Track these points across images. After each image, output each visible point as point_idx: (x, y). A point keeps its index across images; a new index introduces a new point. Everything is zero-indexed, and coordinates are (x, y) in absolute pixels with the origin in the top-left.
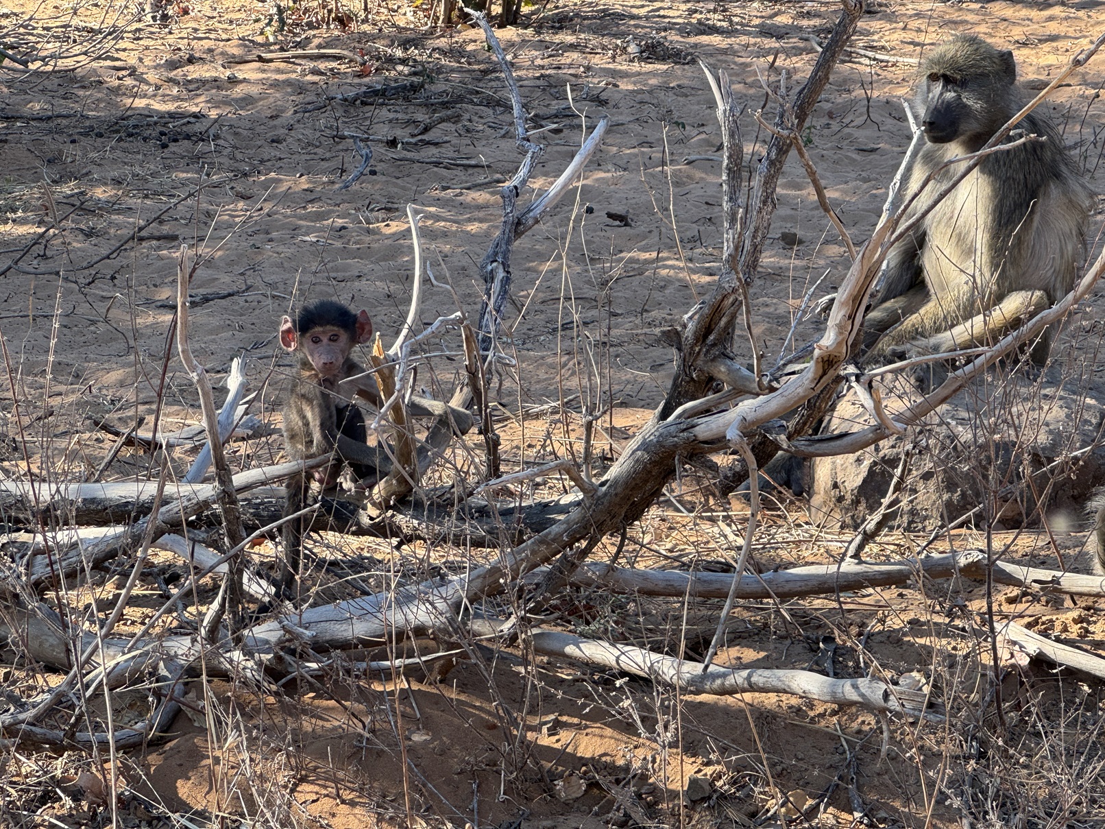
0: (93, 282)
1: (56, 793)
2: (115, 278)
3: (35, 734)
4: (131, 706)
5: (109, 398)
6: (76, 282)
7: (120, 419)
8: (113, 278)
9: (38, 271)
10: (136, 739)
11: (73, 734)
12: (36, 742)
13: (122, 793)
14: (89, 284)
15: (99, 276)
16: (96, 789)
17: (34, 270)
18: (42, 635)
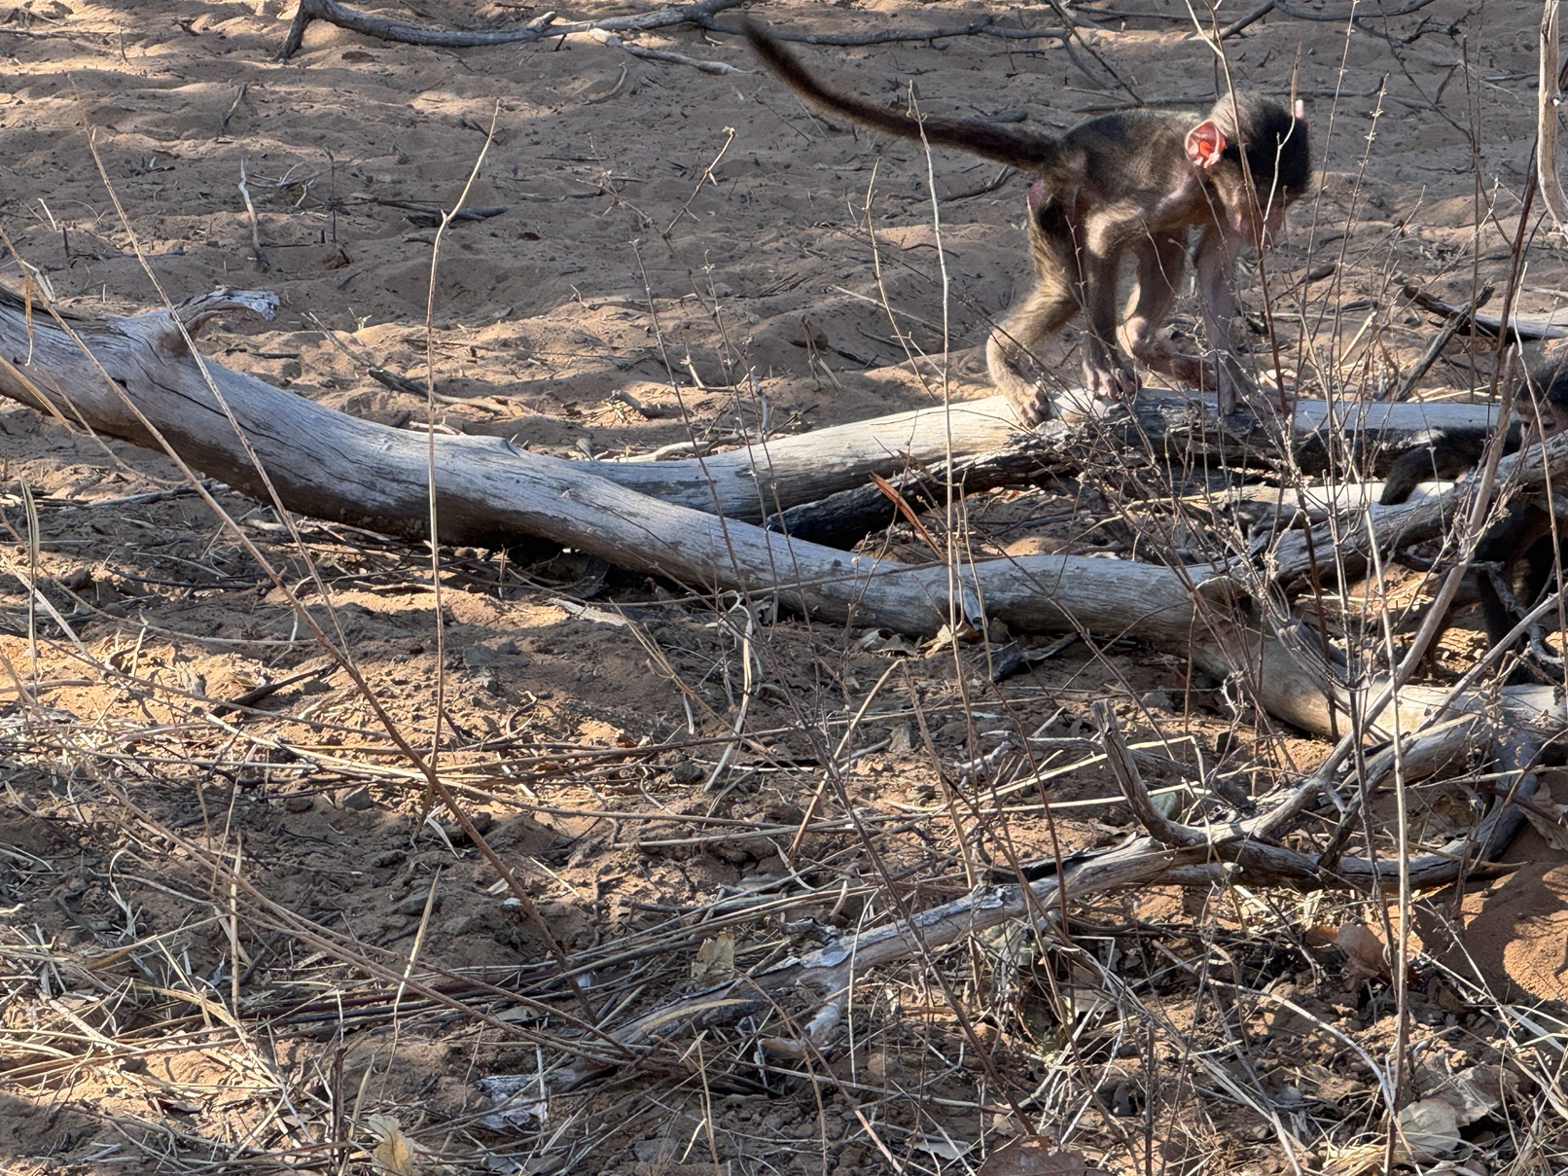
0: (1417, 37)
1: (1299, 955)
2: (1457, 32)
4: (1439, 805)
6: (1386, 36)
7: (1451, 286)
8: (1453, 32)
9: (1323, 14)
10: (1448, 870)
11: (1335, 861)
12: (1269, 872)
13: (1416, 962)
14: (1411, 40)
15: (1429, 26)
17: (1314, 13)
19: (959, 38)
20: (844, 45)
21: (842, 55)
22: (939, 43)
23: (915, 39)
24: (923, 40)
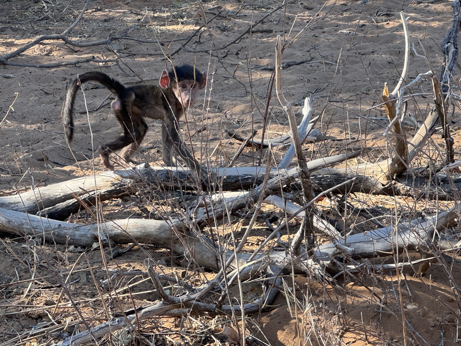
0: (226, 56)
1: (211, 338)
2: (238, 54)
3: (200, 306)
4: (252, 290)
5: (236, 120)
6: (217, 57)
7: (242, 132)
8: (237, 54)
9: (196, 50)
10: (256, 308)
11: (221, 306)
12: (200, 310)
13: (248, 338)
14: (224, 57)
15: (229, 53)
16: (233, 336)
17: (193, 50)
18: (203, 251)
19: (84, 63)
20: (48, 67)
21: (48, 70)
22: (77, 65)
23: (71, 64)
24: (73, 64)
